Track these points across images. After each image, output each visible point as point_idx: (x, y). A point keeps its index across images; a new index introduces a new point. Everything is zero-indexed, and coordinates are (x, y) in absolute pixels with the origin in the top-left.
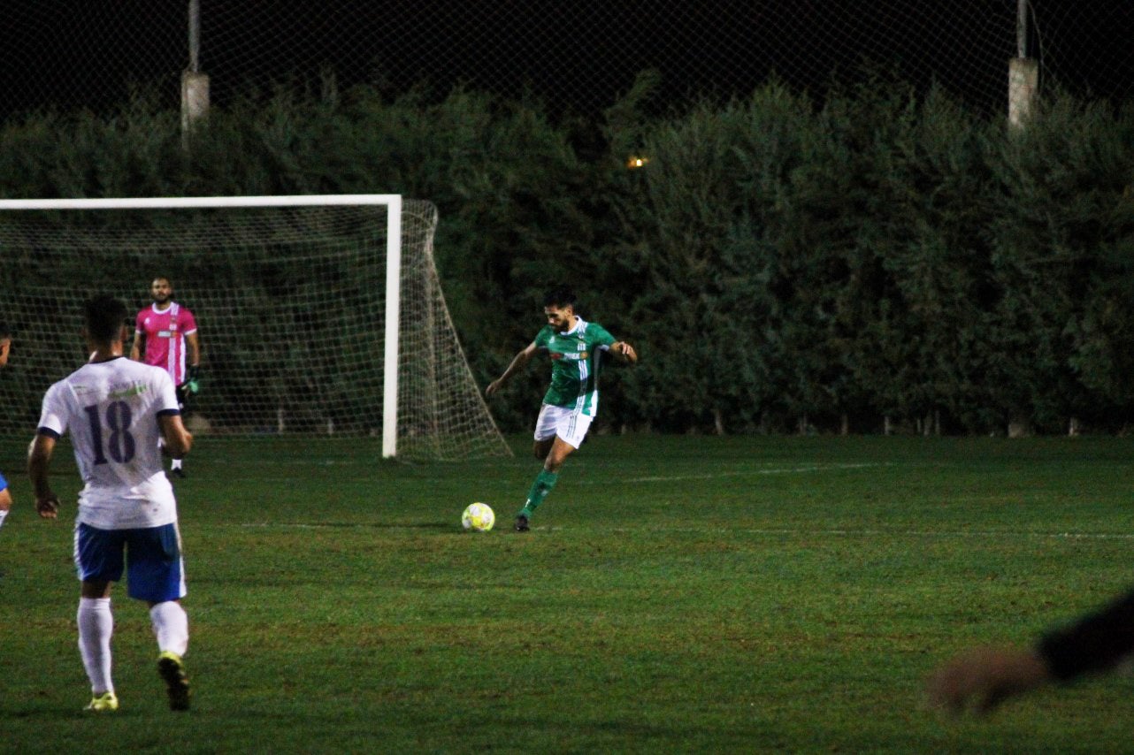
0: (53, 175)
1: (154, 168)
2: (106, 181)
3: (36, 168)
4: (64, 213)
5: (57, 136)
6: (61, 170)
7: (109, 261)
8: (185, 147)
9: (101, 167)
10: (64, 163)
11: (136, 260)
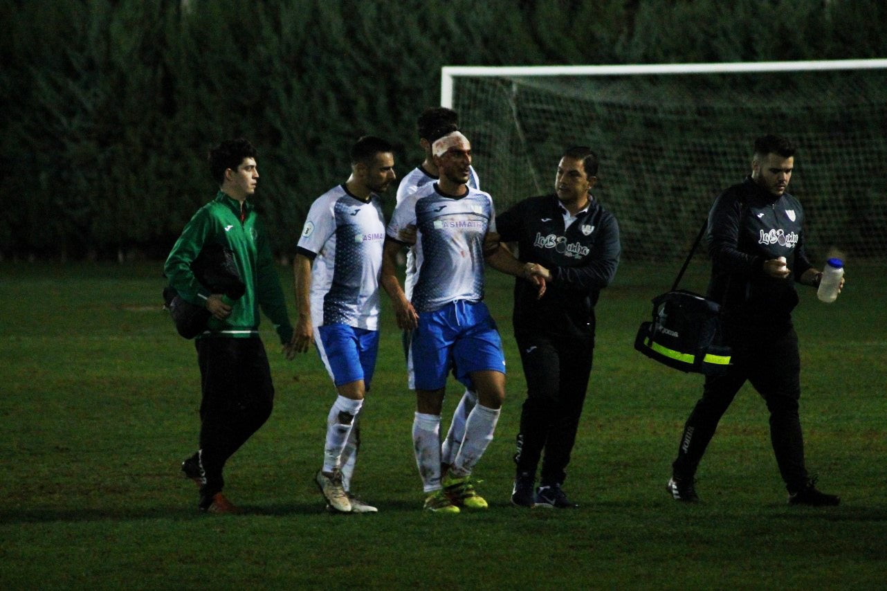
0: (715, 43)
1: (801, 36)
2: (759, 49)
3: (701, 37)
4: (723, 75)
5: (718, 9)
6: (722, 38)
7: (760, 117)
8: (828, 17)
9: (756, 36)
10: (725, 33)
11: (783, 116)
